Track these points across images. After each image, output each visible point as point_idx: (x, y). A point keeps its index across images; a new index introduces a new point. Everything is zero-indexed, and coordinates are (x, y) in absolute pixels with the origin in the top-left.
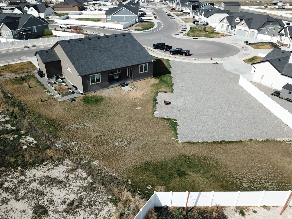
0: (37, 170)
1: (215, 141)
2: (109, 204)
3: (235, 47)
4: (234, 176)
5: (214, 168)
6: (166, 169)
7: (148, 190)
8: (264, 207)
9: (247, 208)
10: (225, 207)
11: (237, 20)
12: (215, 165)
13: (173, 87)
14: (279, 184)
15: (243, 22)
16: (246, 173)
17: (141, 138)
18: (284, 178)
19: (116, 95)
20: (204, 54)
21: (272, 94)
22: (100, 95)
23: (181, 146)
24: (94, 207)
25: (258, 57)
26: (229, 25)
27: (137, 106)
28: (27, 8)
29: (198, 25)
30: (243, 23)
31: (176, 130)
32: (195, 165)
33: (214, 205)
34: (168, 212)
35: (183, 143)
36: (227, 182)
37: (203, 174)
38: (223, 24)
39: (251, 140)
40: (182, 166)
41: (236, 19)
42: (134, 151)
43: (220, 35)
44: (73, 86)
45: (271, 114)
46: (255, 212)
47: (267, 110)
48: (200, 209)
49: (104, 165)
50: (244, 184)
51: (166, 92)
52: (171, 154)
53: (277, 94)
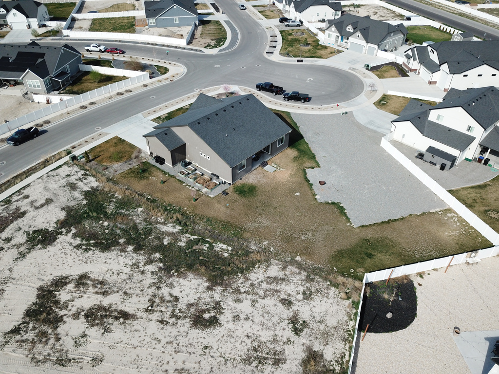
0: (255, 273)
1: (384, 221)
2: (332, 288)
3: (356, 76)
4: (408, 250)
5: (392, 247)
6: (356, 254)
7: (352, 273)
8: (434, 269)
9: (424, 273)
10: (409, 275)
11: (350, 29)
12: (391, 244)
13: (317, 159)
14: (440, 251)
15: (359, 33)
16: (416, 247)
17: (320, 228)
18: (441, 245)
19: (265, 180)
20: (324, 95)
21: (416, 157)
22: (248, 182)
23: (358, 231)
24: (322, 292)
25: (388, 95)
26: (339, 35)
27: (294, 191)
28: (4, 10)
29: (289, 26)
30: (358, 35)
31: (346, 215)
32: (377, 246)
33: (402, 275)
34: (374, 285)
35: (359, 228)
36: (404, 256)
37: (386, 253)
38: (330, 33)
39: (411, 215)
40: (367, 249)
41: (348, 27)
42: (323, 242)
43: (329, 50)
44: (212, 174)
45: (420, 183)
46: (429, 274)
47: (416, 178)
48: (393, 279)
49: (306, 259)
50: (416, 256)
51: (313, 168)
52: (354, 241)
53: (421, 156)
